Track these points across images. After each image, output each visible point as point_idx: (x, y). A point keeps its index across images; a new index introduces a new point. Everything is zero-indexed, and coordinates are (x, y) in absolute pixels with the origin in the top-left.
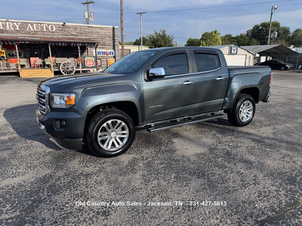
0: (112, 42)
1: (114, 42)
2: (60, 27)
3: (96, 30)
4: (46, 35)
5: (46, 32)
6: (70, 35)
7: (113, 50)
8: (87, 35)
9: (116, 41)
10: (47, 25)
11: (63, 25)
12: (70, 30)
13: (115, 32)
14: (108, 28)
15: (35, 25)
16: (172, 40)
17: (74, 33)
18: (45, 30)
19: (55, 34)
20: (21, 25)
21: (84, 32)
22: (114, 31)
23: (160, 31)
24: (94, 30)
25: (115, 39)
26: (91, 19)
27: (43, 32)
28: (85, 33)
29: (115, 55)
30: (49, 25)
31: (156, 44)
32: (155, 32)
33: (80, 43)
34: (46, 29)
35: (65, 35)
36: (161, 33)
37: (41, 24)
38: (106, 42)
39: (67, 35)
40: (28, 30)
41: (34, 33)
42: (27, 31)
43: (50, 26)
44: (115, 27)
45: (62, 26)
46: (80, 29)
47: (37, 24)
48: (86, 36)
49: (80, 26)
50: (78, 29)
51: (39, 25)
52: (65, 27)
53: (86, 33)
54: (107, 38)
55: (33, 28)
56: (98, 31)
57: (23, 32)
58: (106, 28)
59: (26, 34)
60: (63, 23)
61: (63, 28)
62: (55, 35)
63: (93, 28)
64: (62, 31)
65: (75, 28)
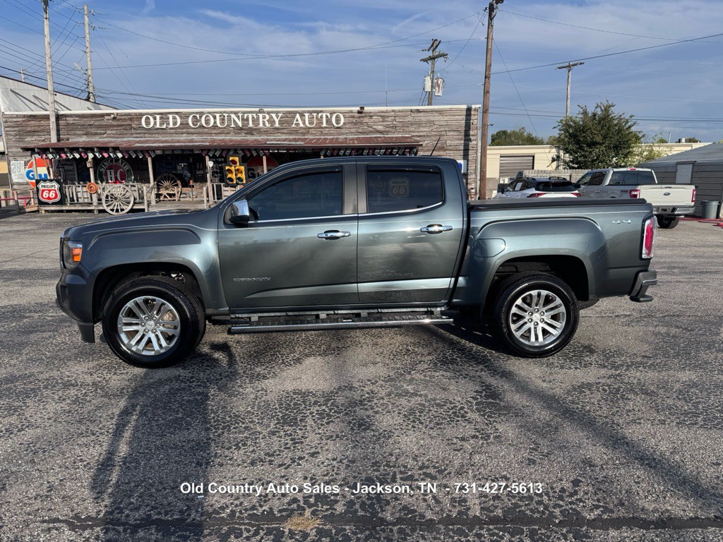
0: (463, 142)
1: (467, 142)
2: (353, 117)
3: (428, 118)
4: (327, 134)
5: (326, 128)
6: (371, 132)
7: (464, 159)
8: (407, 129)
9: (472, 138)
10: (328, 115)
11: (359, 112)
12: (372, 120)
13: (473, 117)
14: (457, 110)
15: (307, 115)
16: (630, 127)
17: (380, 128)
18: (324, 125)
19: (343, 131)
20: (283, 117)
21: (400, 125)
22: (470, 115)
23: (596, 108)
24: (423, 117)
25: (469, 135)
26: (438, 93)
27: (322, 128)
28: (403, 126)
29: (467, 170)
30: (332, 113)
31: (582, 139)
32: (581, 111)
33: (381, 149)
34: (327, 122)
35: (361, 133)
36: (599, 112)
37: (318, 112)
38: (448, 142)
39: (365, 133)
40: (294, 126)
41: (304, 131)
42: (293, 128)
43: (334, 116)
44: (473, 107)
45: (357, 115)
46: (393, 118)
47: (311, 113)
48: (404, 132)
49: (393, 111)
50: (389, 119)
51: (315, 114)
52: (363, 115)
53: (405, 125)
54: (452, 133)
55: (304, 123)
56: (432, 119)
57: (285, 131)
58: (451, 110)
59: (291, 134)
60: (358, 109)
61: (359, 117)
62: (343, 134)
63: (421, 114)
64: (356, 124)
65: (383, 116)
